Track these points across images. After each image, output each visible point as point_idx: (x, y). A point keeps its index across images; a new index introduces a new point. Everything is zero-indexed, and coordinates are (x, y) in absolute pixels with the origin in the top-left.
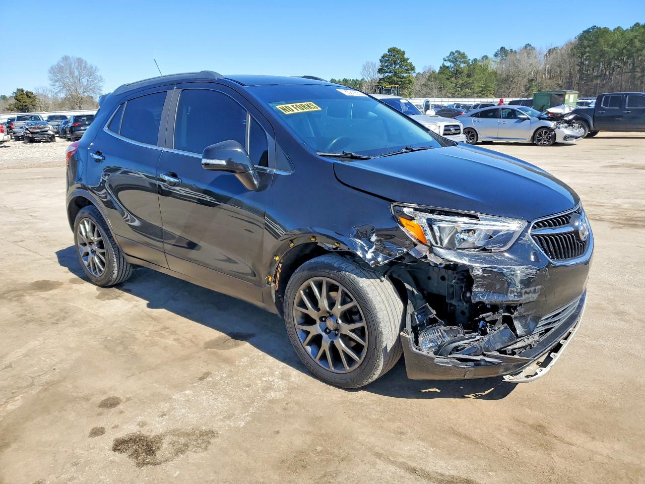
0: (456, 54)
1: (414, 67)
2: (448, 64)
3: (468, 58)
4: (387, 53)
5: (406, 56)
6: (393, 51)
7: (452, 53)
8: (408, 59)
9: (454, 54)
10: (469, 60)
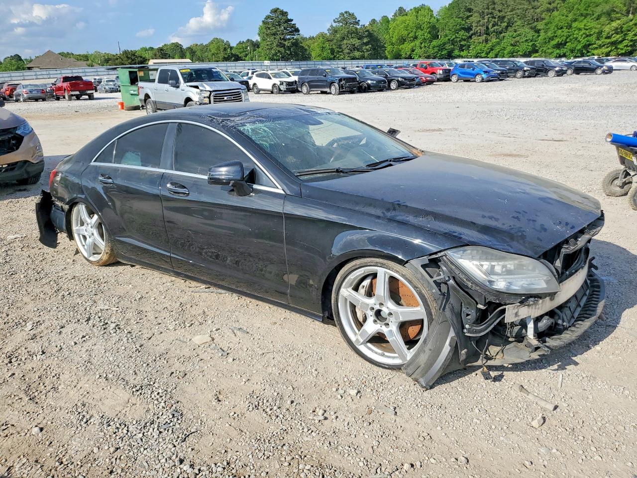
0: (345, 15)
1: (298, 28)
3: (358, 19)
4: (271, 15)
5: (289, 17)
6: (275, 11)
7: (342, 14)
8: (292, 20)
9: (343, 15)
10: (359, 21)
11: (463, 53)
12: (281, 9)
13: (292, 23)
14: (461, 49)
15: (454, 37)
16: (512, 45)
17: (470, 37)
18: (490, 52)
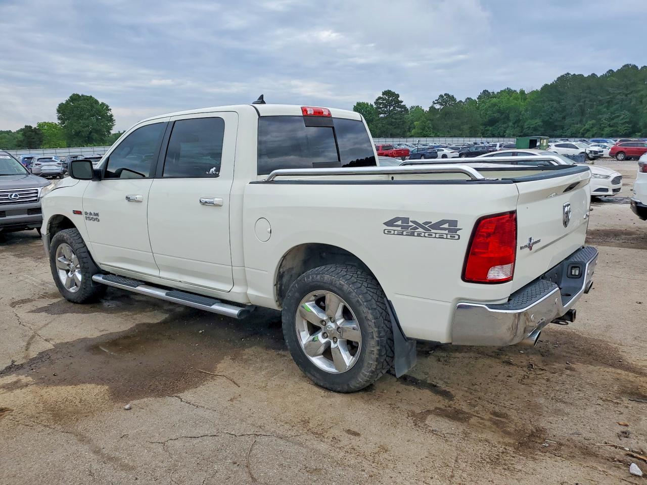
0: (445, 97)
1: (407, 109)
2: (437, 106)
4: (382, 96)
5: (400, 99)
6: (388, 93)
7: (441, 96)
8: (402, 102)
9: (443, 97)
11: (558, 132)
12: (393, 91)
13: (402, 104)
14: (555, 128)
15: (548, 118)
16: (610, 126)
17: (564, 118)
18: (586, 133)
